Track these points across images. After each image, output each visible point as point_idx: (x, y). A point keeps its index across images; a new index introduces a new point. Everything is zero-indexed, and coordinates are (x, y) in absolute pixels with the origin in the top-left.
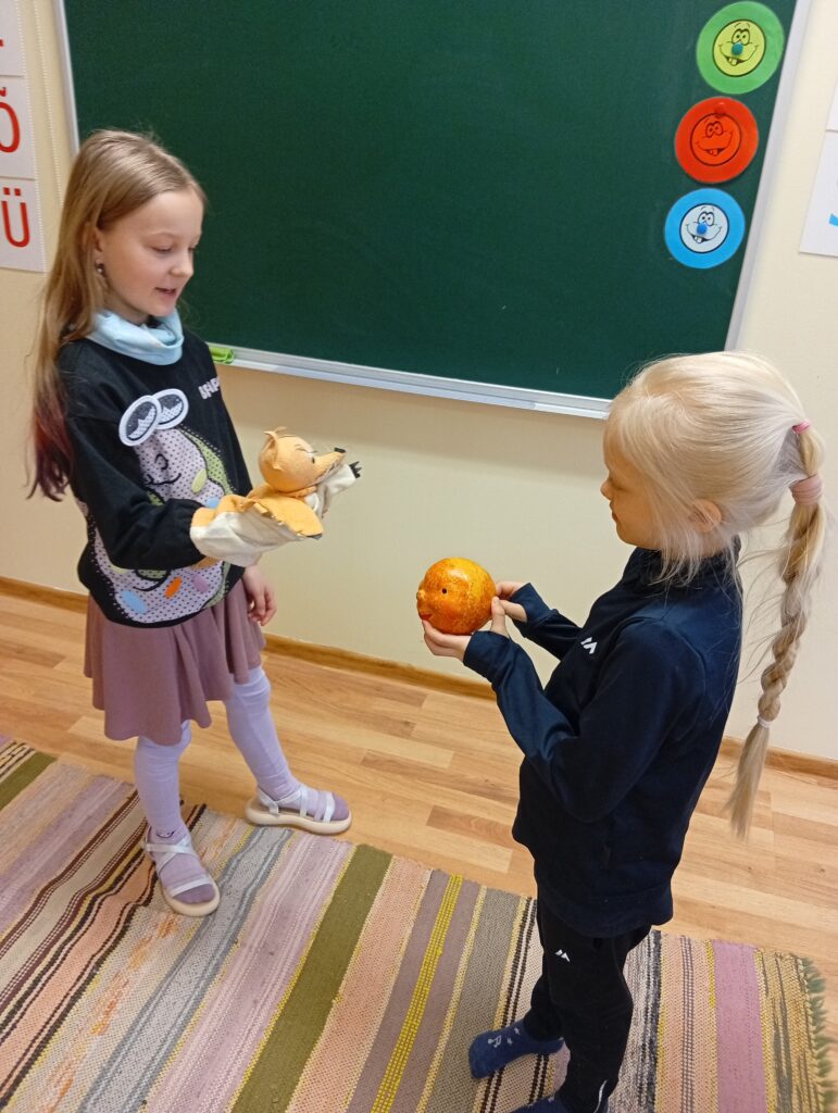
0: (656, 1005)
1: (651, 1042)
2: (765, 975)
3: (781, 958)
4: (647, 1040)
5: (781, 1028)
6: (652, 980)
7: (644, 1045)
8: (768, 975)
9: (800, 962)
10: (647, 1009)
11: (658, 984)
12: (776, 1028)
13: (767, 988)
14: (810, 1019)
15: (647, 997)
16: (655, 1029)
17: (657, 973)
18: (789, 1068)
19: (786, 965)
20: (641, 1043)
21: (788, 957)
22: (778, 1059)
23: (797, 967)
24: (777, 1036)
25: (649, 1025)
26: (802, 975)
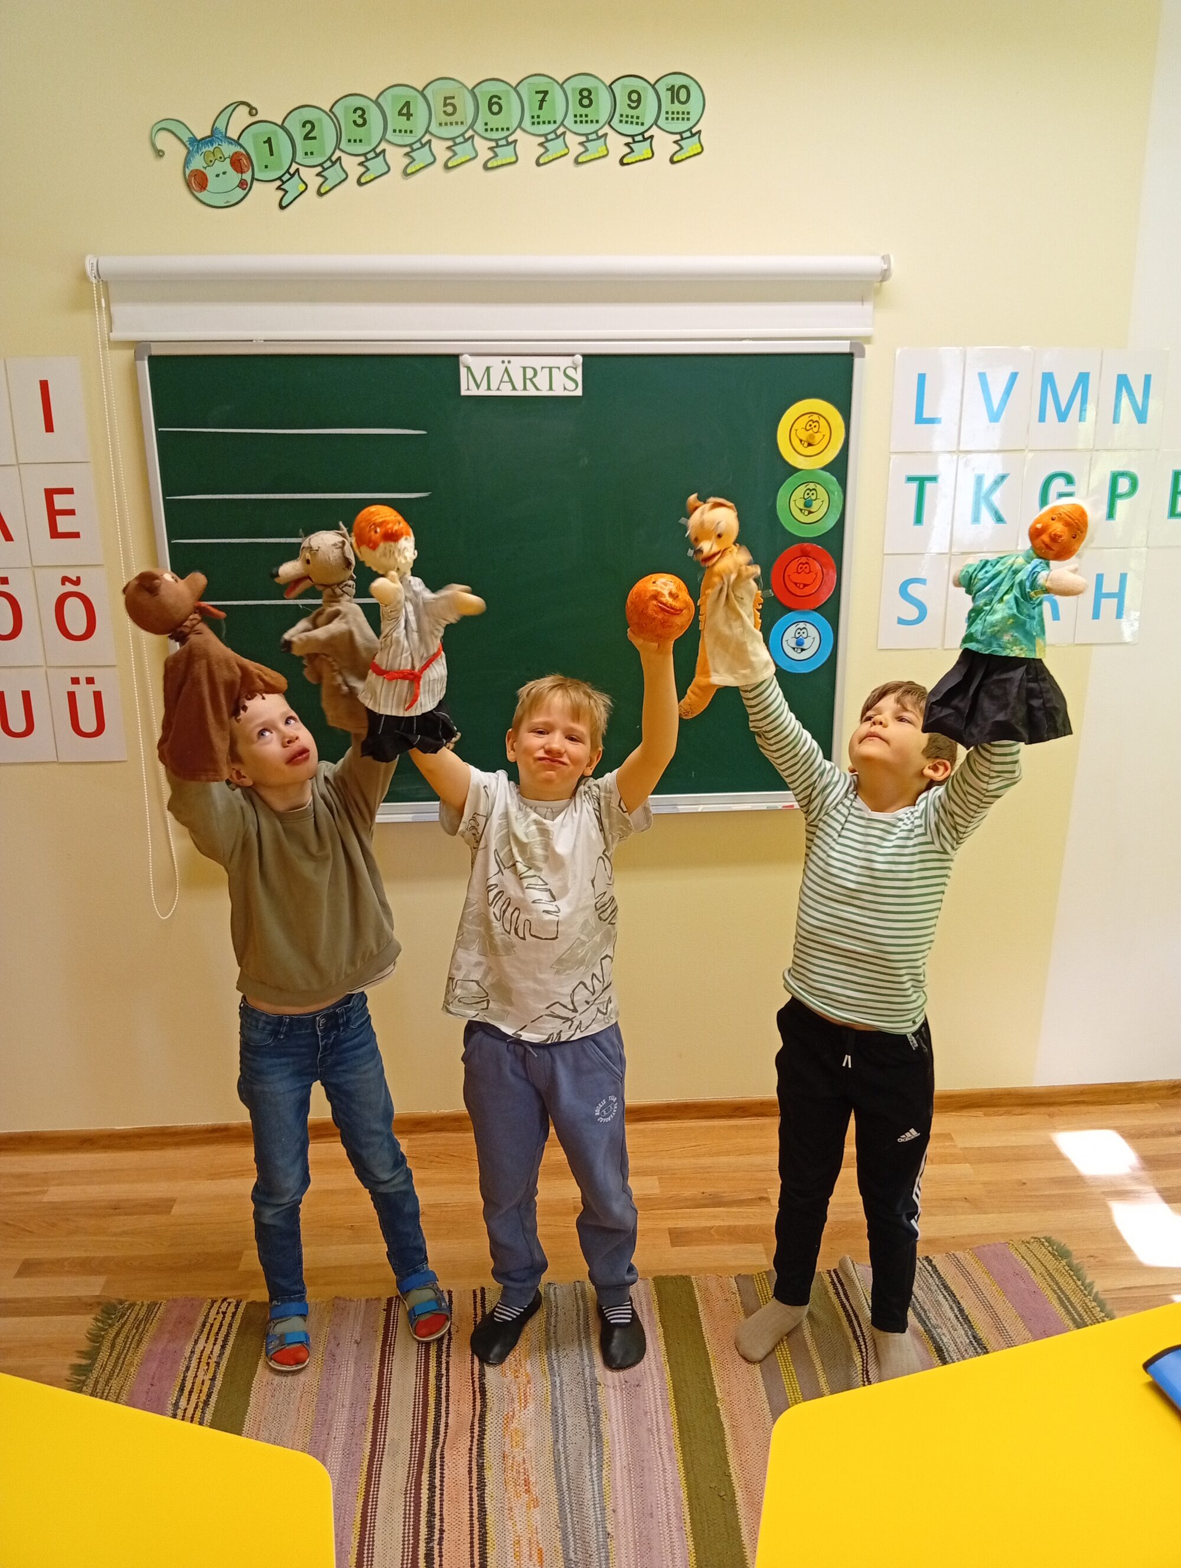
0: (961, 1311)
1: (974, 1337)
2: (1025, 1259)
3: (1028, 1243)
4: (971, 1337)
5: (1058, 1291)
6: (946, 1294)
7: (971, 1342)
8: (1027, 1259)
9: (1043, 1240)
10: (956, 1316)
11: (952, 1295)
12: (1056, 1293)
13: (1031, 1267)
14: (1075, 1278)
15: (951, 1308)
16: (971, 1327)
17: (946, 1287)
18: (1080, 1315)
19: (1034, 1246)
20: (968, 1341)
21: (1032, 1240)
22: (1068, 1312)
23: (1043, 1245)
24: (1059, 1298)
25: (966, 1326)
26: (1050, 1248)
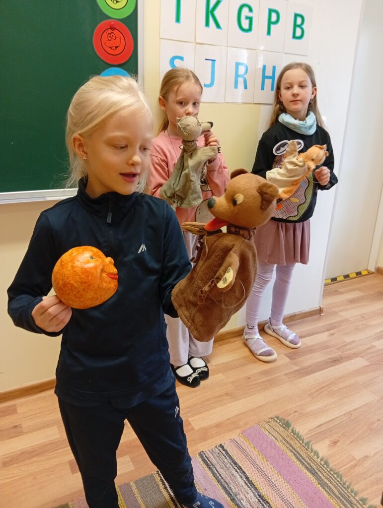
0: (247, 478)
1: (259, 496)
2: (271, 434)
3: (269, 422)
6: (236, 468)
7: (259, 500)
9: (276, 419)
10: (245, 482)
11: (240, 468)
12: (292, 452)
13: (275, 438)
14: (298, 439)
15: (241, 477)
16: (256, 489)
17: (235, 464)
19: (273, 423)
20: (257, 500)
22: (303, 464)
23: (277, 422)
24: (295, 454)
25: (253, 489)
26: (281, 423)
